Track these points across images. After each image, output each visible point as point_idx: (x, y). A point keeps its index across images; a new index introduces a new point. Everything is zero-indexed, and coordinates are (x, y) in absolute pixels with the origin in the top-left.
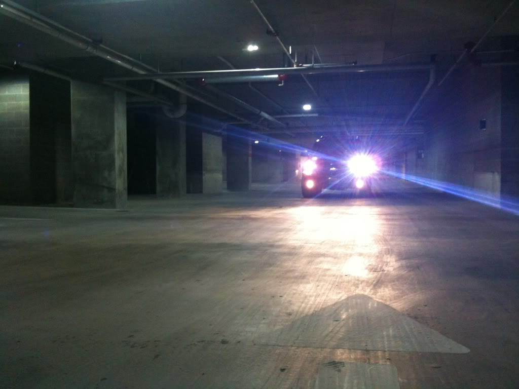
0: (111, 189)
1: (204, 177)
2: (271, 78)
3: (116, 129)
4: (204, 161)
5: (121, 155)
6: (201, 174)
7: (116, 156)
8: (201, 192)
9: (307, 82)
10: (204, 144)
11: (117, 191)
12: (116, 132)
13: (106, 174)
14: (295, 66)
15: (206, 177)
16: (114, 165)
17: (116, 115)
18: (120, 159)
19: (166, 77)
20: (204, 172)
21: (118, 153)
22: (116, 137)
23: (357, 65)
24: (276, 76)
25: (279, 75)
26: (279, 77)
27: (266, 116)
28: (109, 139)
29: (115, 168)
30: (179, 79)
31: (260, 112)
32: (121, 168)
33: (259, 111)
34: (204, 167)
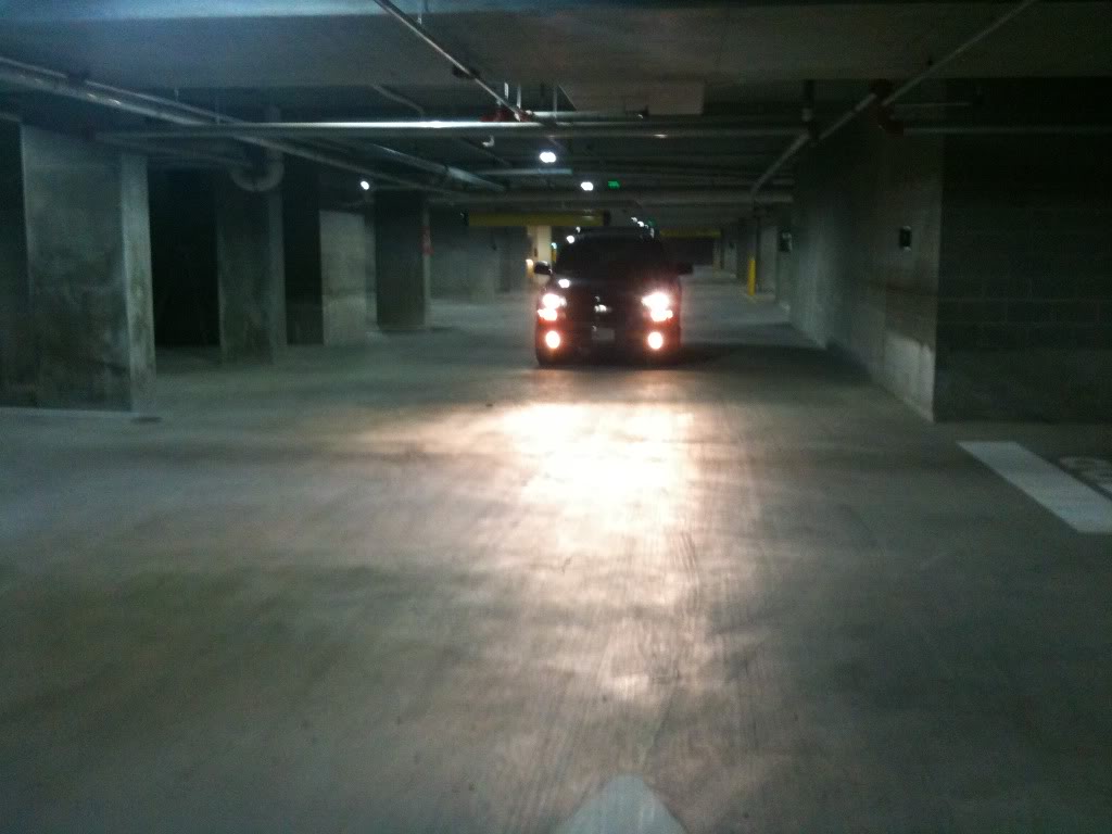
0: (120, 370)
1: (324, 309)
3: (125, 236)
4: (323, 274)
5: (139, 293)
6: (318, 301)
7: (129, 296)
8: (320, 341)
10: (323, 236)
11: (133, 374)
12: (127, 242)
13: (107, 336)
14: (517, 116)
15: (331, 307)
16: (125, 314)
17: (125, 206)
18: (138, 303)
20: (324, 298)
21: (132, 289)
22: (127, 254)
27: (460, 174)
28: (112, 258)
29: (126, 323)
31: (446, 170)
32: (140, 323)
33: (444, 168)
34: (325, 288)
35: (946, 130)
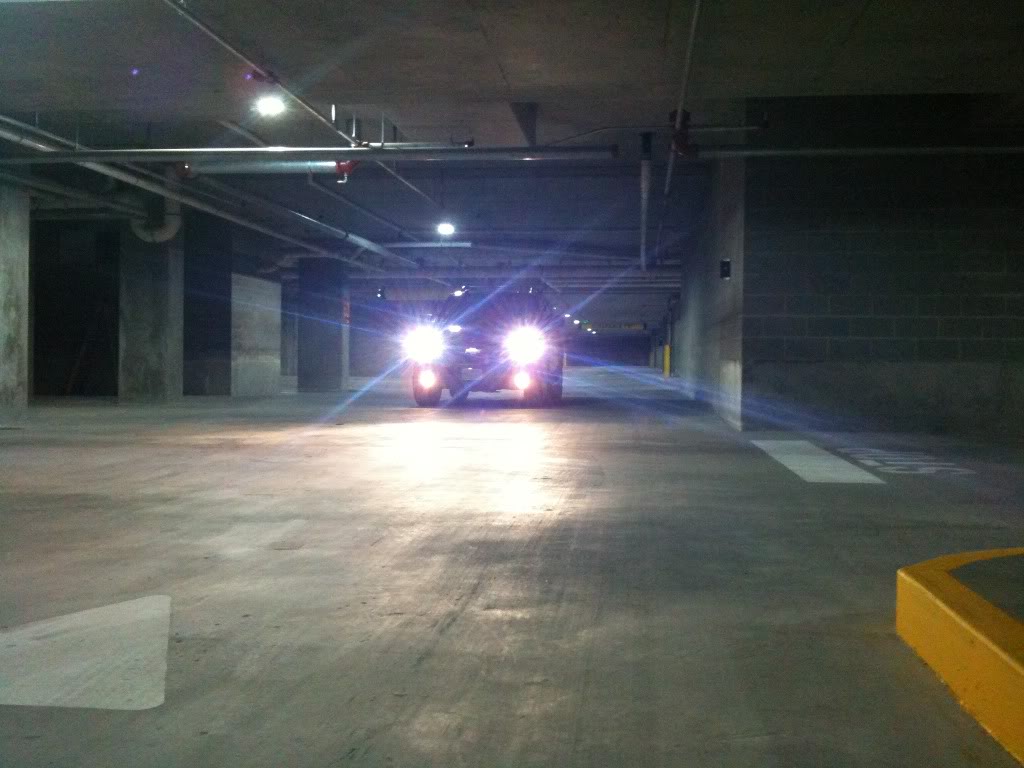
1: (234, 364)
2: (322, 168)
4: (233, 331)
5: (13, 314)
6: (228, 356)
7: (1, 316)
8: (228, 392)
9: (401, 179)
10: (235, 297)
12: (2, 267)
14: (353, 145)
15: (239, 362)
17: (3, 233)
18: (11, 324)
19: (107, 159)
20: (234, 353)
21: (5, 311)
22: (2, 279)
23: (473, 147)
24: (332, 164)
25: (338, 163)
26: (339, 166)
27: (364, 243)
30: (136, 164)
31: (347, 236)
32: (12, 344)
33: (344, 234)
34: (234, 343)
35: (747, 153)
